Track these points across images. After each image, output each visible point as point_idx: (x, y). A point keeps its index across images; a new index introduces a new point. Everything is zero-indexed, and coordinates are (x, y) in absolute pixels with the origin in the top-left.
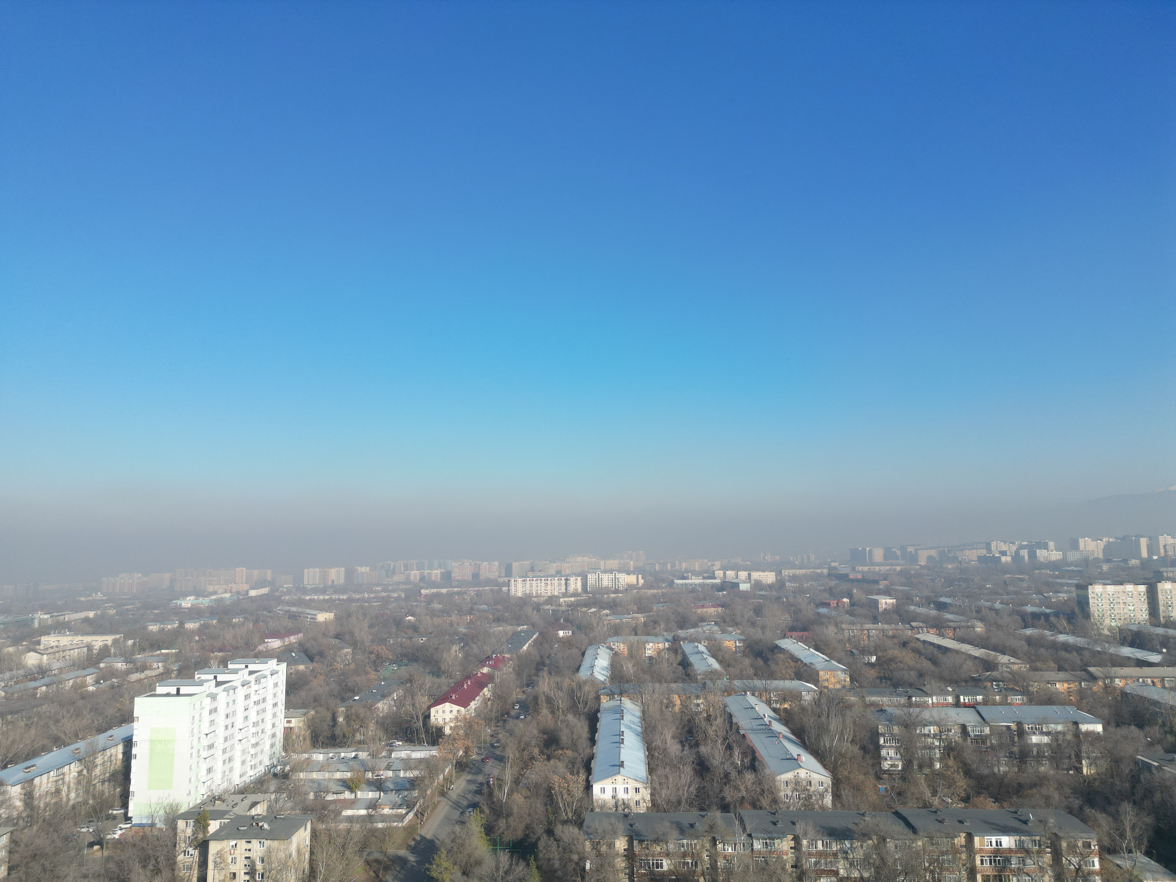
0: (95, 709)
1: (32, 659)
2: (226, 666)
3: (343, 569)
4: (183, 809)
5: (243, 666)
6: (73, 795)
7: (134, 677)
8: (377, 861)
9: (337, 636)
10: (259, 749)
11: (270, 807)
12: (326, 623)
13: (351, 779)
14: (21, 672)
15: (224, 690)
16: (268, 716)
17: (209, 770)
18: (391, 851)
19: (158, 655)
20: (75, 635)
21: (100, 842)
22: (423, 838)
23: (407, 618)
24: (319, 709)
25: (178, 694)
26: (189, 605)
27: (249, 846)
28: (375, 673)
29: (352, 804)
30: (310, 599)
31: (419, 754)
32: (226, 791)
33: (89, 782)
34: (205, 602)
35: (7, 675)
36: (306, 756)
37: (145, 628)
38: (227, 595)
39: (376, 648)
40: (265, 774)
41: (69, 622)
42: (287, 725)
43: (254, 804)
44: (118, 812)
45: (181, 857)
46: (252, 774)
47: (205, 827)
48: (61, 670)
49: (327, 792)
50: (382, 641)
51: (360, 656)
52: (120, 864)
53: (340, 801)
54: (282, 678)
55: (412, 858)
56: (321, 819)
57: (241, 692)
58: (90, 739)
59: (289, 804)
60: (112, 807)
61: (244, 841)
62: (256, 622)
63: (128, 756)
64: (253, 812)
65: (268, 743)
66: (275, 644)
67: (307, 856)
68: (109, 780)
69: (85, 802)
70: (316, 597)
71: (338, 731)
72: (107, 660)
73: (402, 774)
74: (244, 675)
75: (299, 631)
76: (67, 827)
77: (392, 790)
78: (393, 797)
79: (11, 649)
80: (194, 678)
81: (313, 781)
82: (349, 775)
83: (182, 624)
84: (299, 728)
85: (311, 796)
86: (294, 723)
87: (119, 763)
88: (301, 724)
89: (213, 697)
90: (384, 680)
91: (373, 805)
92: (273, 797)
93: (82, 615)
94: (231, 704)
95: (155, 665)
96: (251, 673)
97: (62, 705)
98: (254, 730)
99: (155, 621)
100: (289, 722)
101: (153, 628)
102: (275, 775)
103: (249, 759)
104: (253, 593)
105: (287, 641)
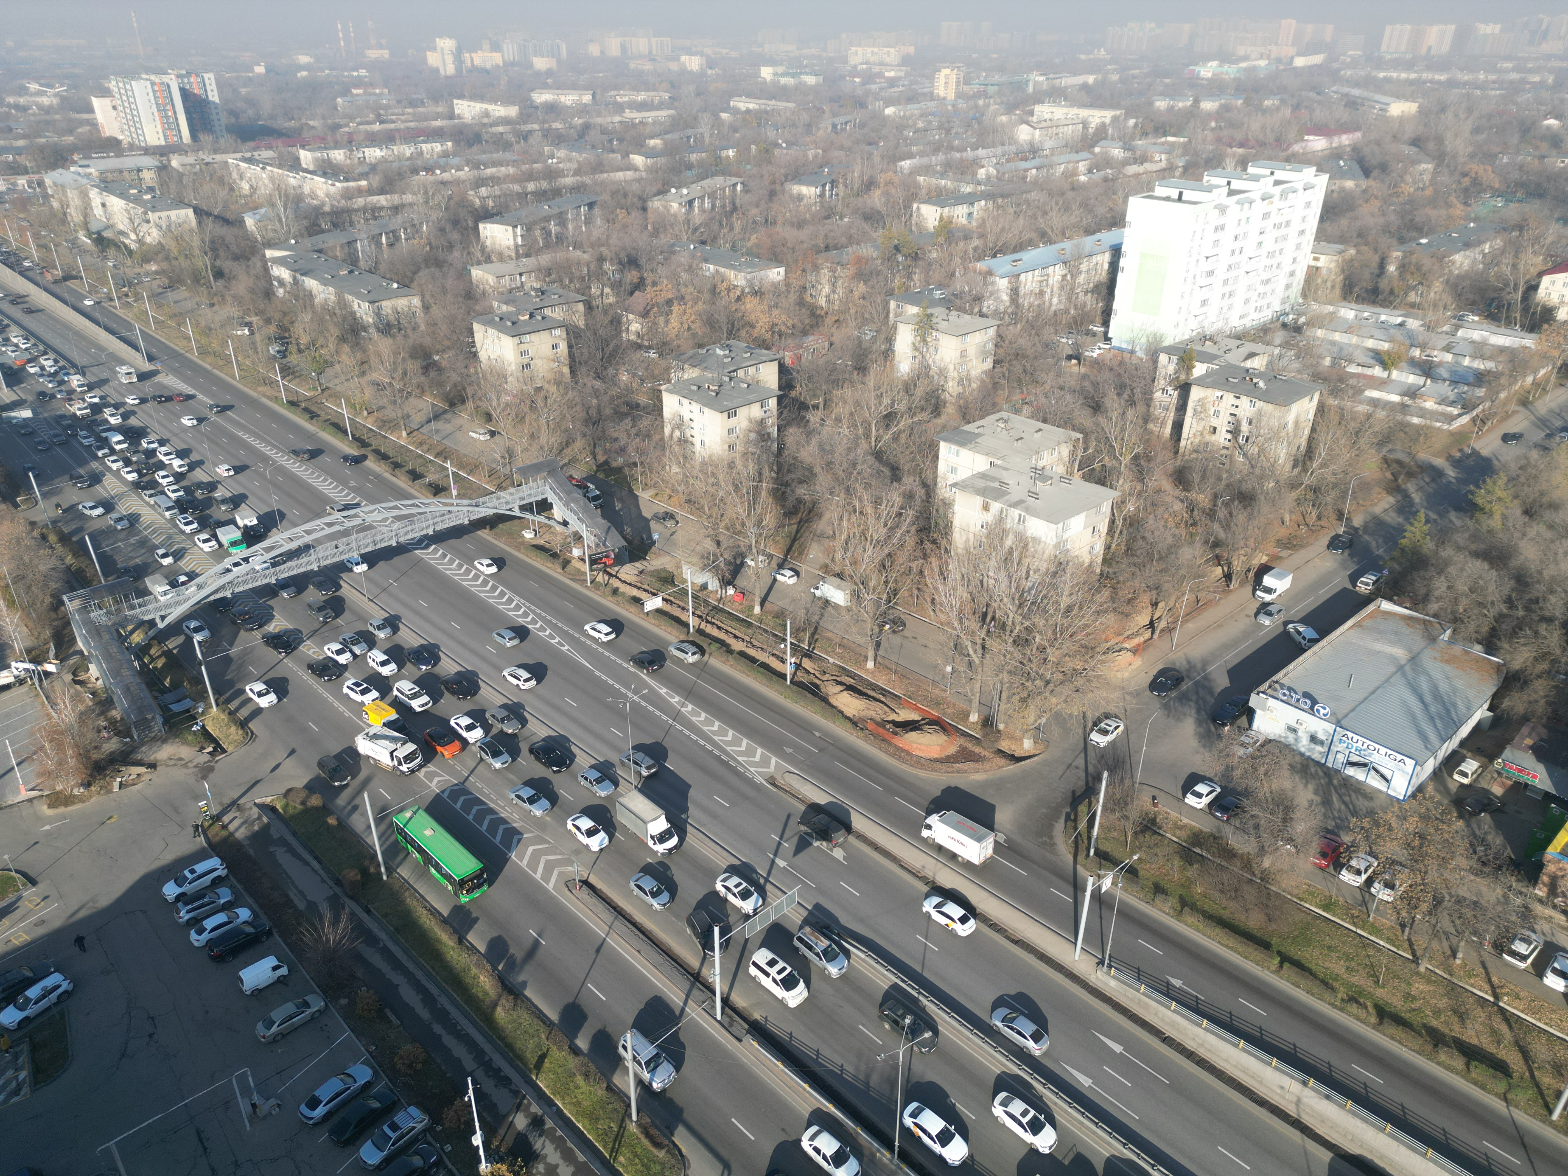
0: (1084, 205)
1: (1024, 133)
2: (1245, 169)
3: (1453, 27)
4: (1167, 343)
5: (1268, 172)
6: (1055, 300)
7: (1132, 169)
8: (1399, 462)
9: (1416, 142)
10: (1269, 288)
11: (1270, 363)
12: (1402, 120)
13: (1388, 353)
14: (1013, 148)
15: (1238, 203)
16: (1289, 247)
17: (1204, 303)
18: (1423, 456)
19: (1163, 144)
20: (1072, 106)
21: (1078, 357)
22: (1475, 453)
23: (1546, 122)
24: (1363, 248)
25: (1180, 199)
26: (1209, 75)
27: (1237, 402)
28: (1462, 207)
29: (1381, 384)
30: (1385, 78)
31: (1502, 339)
32: (1220, 332)
33: (1072, 289)
34: (1231, 71)
35: (999, 150)
36: (1331, 308)
37: (1151, 104)
38: (1263, 63)
39: (1475, 167)
40: (1272, 322)
41: (1066, 88)
42: (1313, 263)
43: (1252, 355)
44: (1098, 329)
45: (1158, 395)
46: (1255, 318)
47: (1190, 368)
48: (1052, 149)
49: (1350, 361)
50: (1490, 157)
51: (1444, 178)
52: (1095, 385)
53: (1365, 376)
54: (1317, 198)
55: (1451, 473)
56: (1335, 392)
57: (1260, 207)
58: (1076, 240)
59: (1296, 365)
60: (1092, 322)
61: (1231, 395)
62: (1296, 107)
63: (1114, 268)
64: (1249, 364)
65: (1283, 281)
66: (1318, 144)
67: (1307, 432)
68: (1092, 292)
69: (1067, 311)
70: (1395, 75)
71: (1383, 284)
72: (1103, 143)
73: (1467, 362)
74: (1266, 185)
75: (1357, 129)
76: (1048, 333)
77: (1444, 380)
78: (1445, 389)
79: (1004, 118)
80: (1201, 180)
81: (1333, 343)
82: (1385, 346)
83: (1196, 101)
84: (1330, 270)
85: (1327, 362)
86: (1324, 261)
87: (1104, 273)
88: (1332, 265)
89: (1222, 209)
90: (1475, 220)
91: (1412, 393)
92: (1277, 351)
93: (1079, 80)
94: (1243, 222)
95: (1157, 157)
96: (1277, 183)
97: (1051, 194)
98: (1268, 262)
99: (1163, 94)
100: (1316, 259)
101: (1161, 104)
102: (1284, 325)
103: (1255, 297)
104: (1300, 62)
105: (1336, 141)
